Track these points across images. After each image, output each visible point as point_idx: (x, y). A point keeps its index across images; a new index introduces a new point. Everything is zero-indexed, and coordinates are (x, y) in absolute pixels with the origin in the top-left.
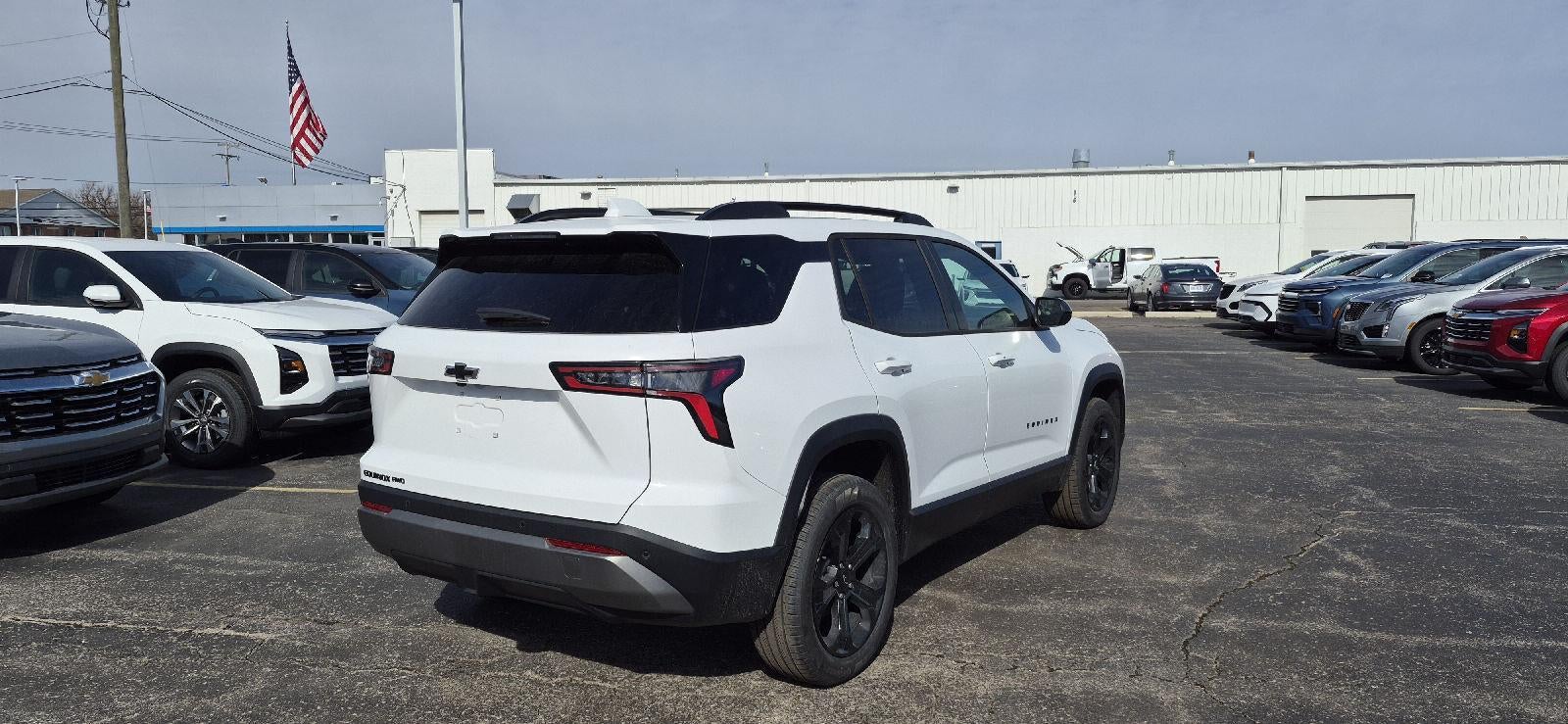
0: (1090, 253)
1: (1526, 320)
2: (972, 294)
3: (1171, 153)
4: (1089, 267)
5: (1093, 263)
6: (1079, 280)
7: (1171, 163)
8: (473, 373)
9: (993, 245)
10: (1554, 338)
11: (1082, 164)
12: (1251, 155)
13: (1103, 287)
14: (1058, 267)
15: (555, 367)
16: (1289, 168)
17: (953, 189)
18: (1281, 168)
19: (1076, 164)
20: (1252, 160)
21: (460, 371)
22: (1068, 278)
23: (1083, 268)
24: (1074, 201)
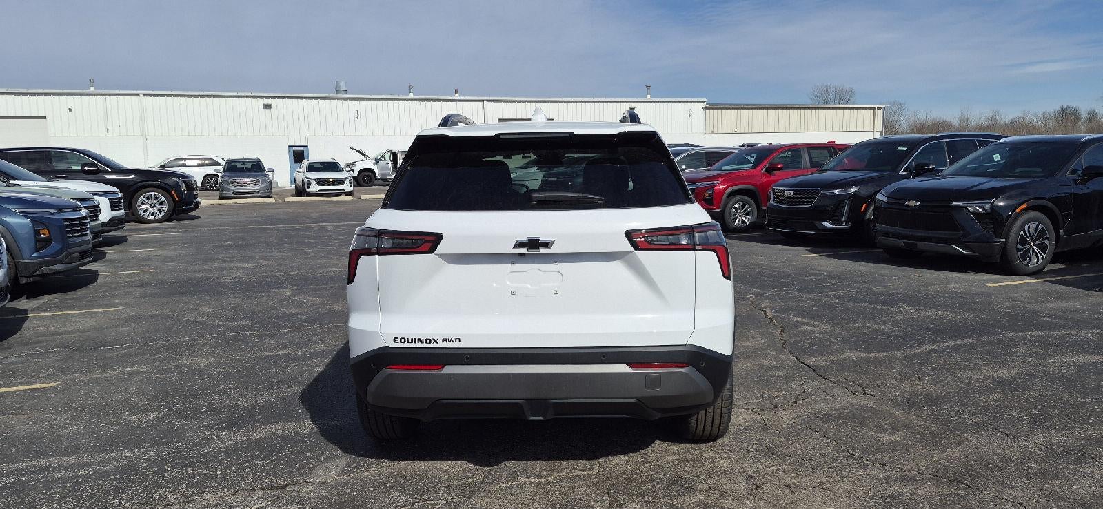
0: (374, 153)
1: (711, 188)
2: (314, 183)
3: (411, 88)
4: (374, 164)
5: (377, 161)
6: (367, 173)
7: (412, 94)
8: (547, 244)
9: (302, 149)
10: (725, 196)
11: (342, 92)
12: (456, 92)
13: (384, 177)
14: (353, 164)
15: (629, 235)
16: (488, 101)
17: (267, 106)
18: (483, 101)
19: (338, 91)
20: (457, 95)
21: (534, 243)
22: (361, 171)
23: (369, 164)
24: (358, 118)
